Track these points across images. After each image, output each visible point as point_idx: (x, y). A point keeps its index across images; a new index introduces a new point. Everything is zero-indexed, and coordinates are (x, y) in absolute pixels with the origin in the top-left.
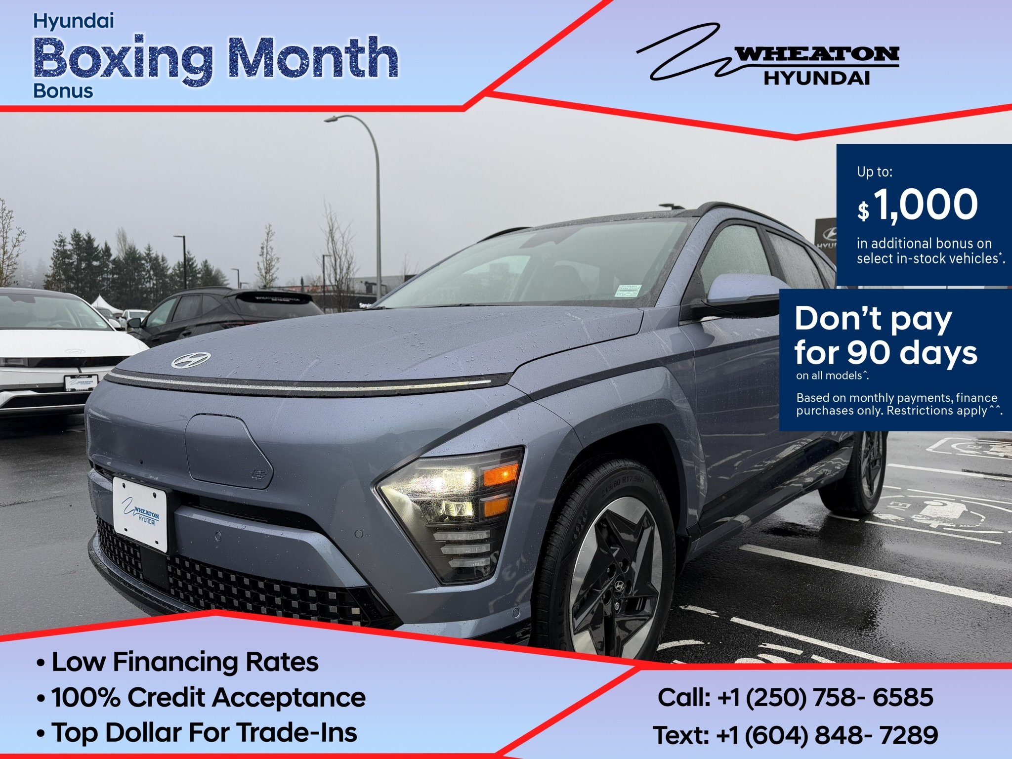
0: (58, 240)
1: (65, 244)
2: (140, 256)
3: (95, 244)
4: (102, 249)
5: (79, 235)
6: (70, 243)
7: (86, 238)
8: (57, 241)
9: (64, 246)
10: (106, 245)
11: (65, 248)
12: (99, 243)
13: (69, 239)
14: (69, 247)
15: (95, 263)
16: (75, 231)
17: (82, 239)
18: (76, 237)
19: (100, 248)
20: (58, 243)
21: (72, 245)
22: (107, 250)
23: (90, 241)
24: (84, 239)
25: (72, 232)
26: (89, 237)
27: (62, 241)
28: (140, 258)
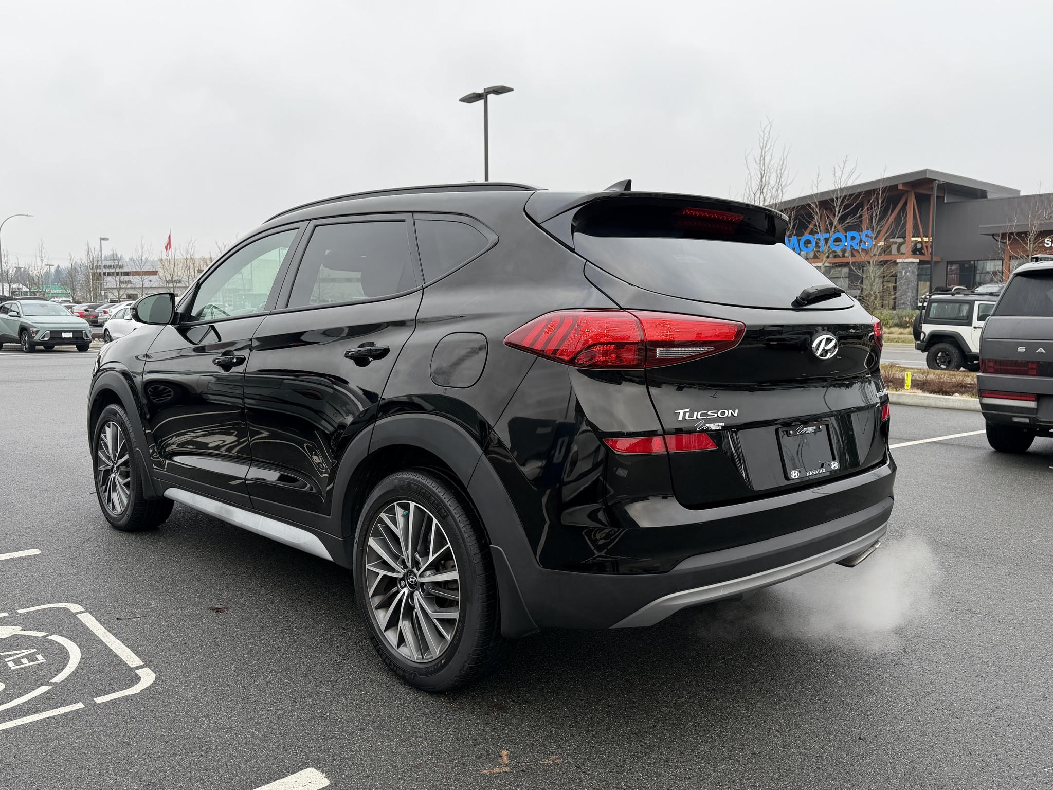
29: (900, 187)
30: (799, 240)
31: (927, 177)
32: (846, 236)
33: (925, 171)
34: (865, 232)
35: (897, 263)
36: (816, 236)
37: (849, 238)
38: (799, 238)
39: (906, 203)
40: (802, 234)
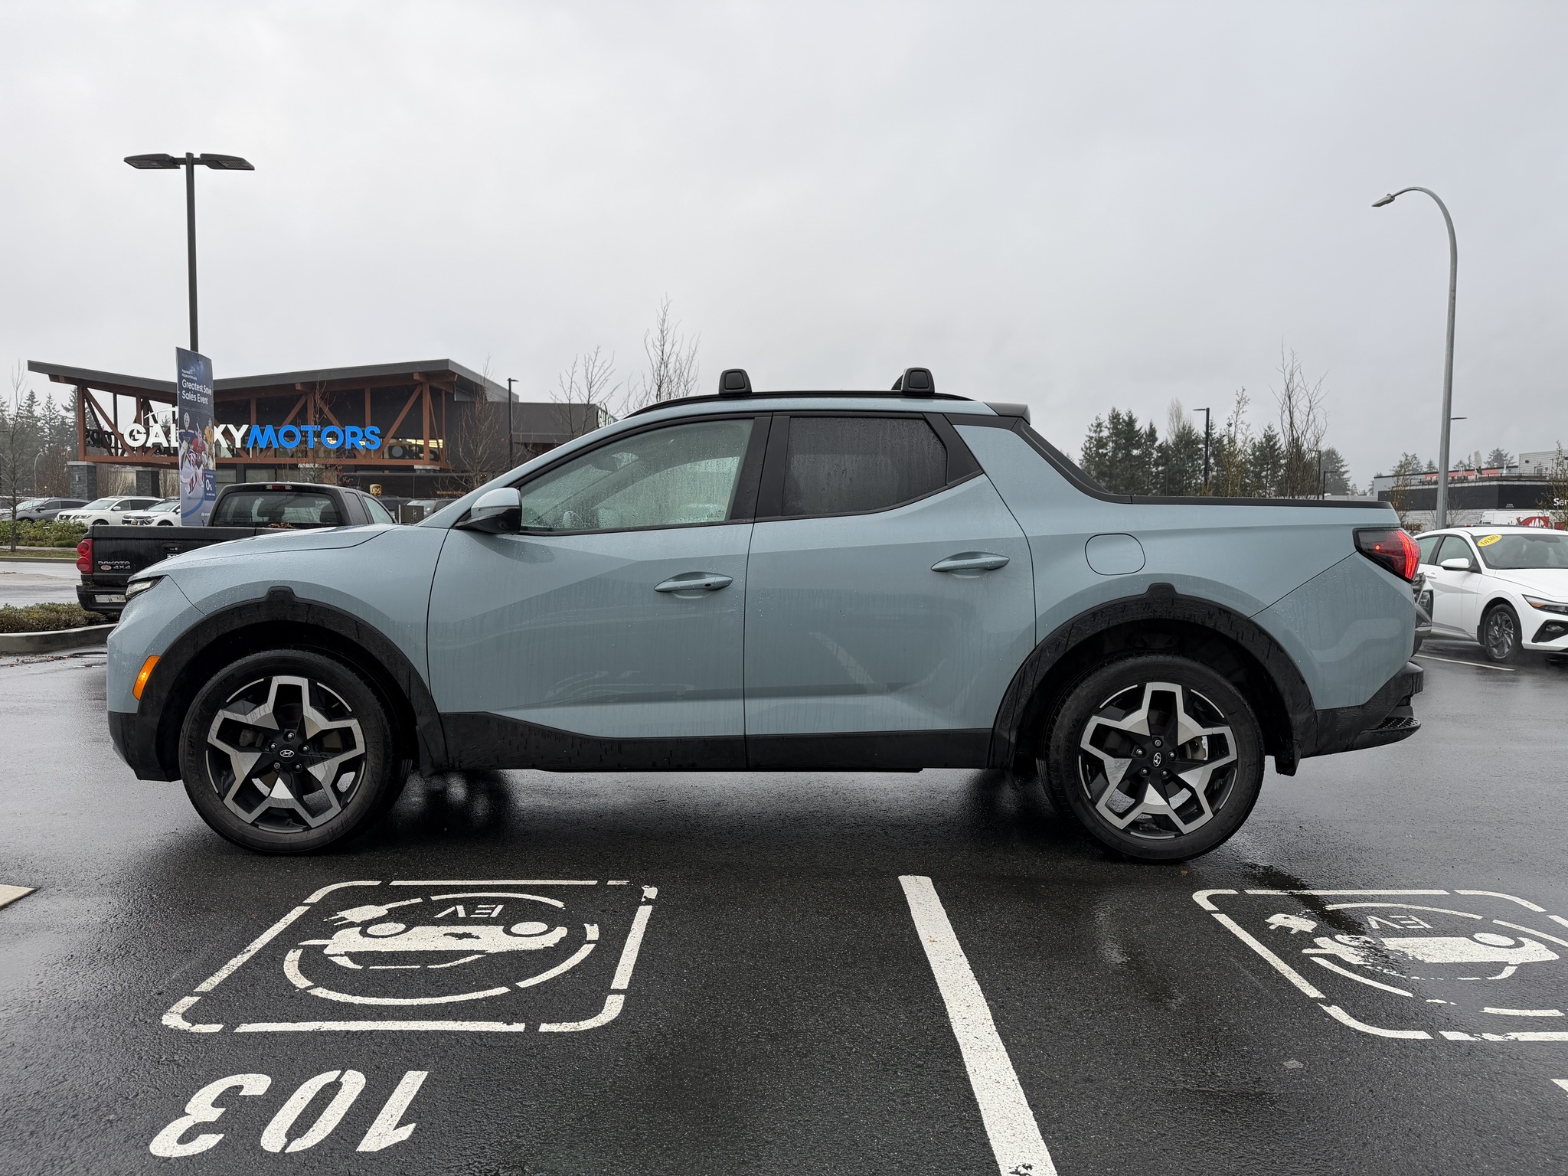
0: (1094, 425)
1: (1103, 429)
2: (1197, 437)
3: (1137, 428)
4: (1146, 432)
5: (1118, 415)
6: (1106, 427)
7: (1126, 419)
8: (1092, 425)
9: (1101, 431)
10: (1151, 426)
11: (1101, 435)
12: (1142, 425)
13: (1106, 423)
14: (1105, 433)
15: (1135, 452)
16: (1114, 411)
17: (1121, 421)
18: (1115, 418)
19: (1143, 431)
20: (1093, 428)
21: (1109, 429)
22: (1152, 434)
23: (1131, 422)
24: (1124, 421)
25: (1110, 412)
26: (1130, 418)
27: (1099, 425)
28: (1197, 441)
29: (416, 377)
30: (276, 432)
31: (450, 368)
32: (344, 431)
33: (446, 362)
34: (369, 429)
35: (415, 470)
36: (303, 428)
37: (348, 434)
38: (276, 428)
39: (420, 397)
40: (280, 425)
